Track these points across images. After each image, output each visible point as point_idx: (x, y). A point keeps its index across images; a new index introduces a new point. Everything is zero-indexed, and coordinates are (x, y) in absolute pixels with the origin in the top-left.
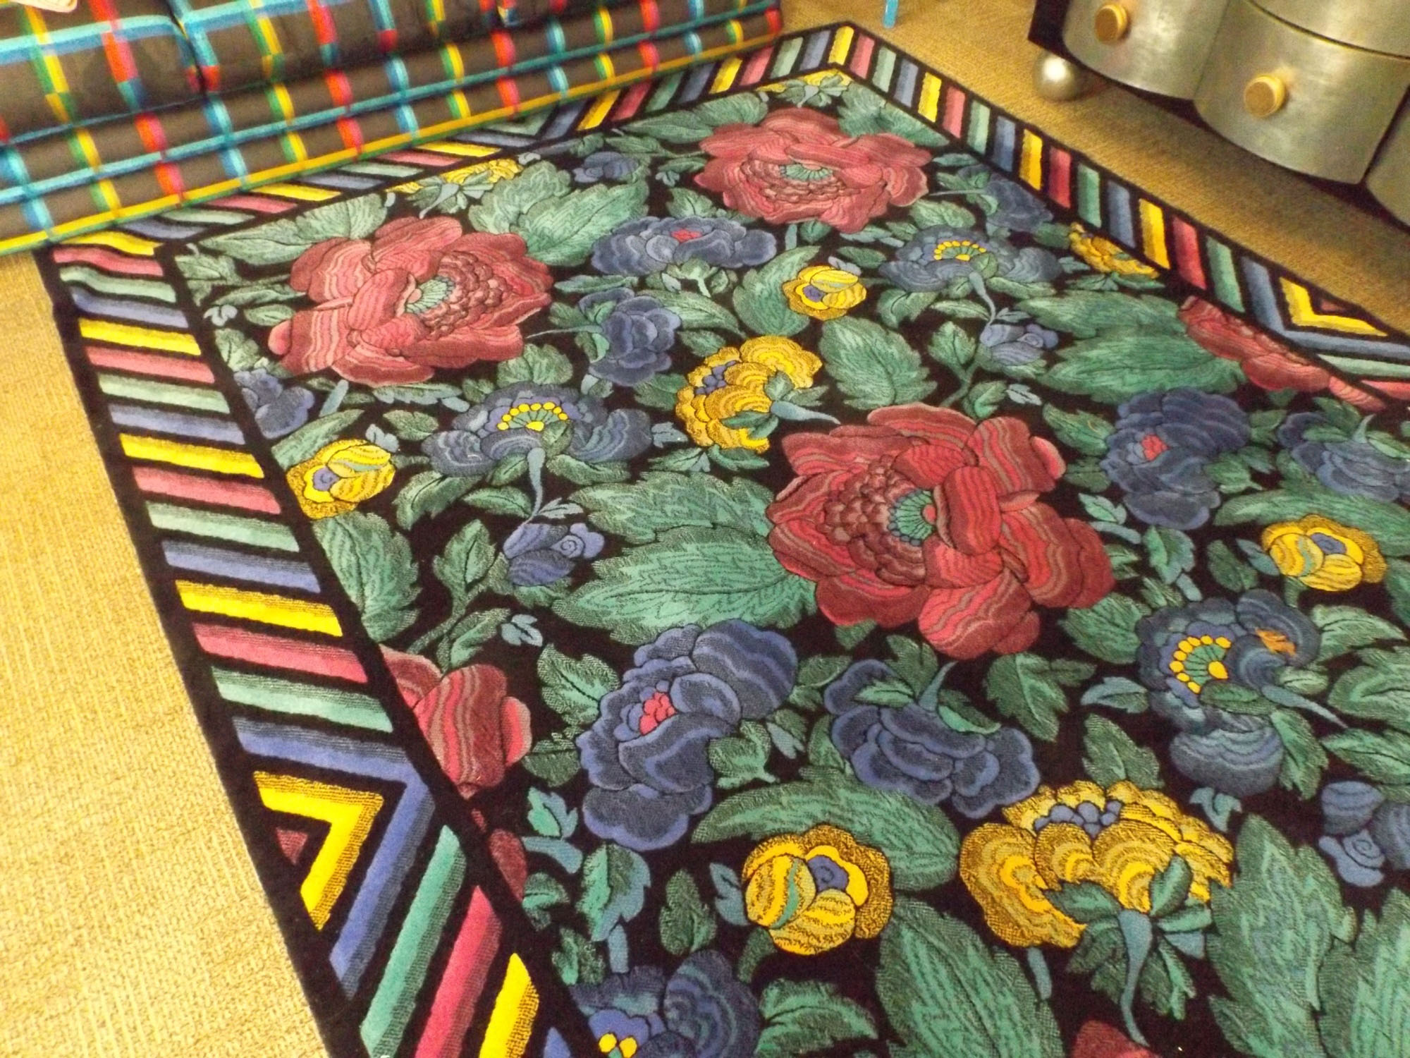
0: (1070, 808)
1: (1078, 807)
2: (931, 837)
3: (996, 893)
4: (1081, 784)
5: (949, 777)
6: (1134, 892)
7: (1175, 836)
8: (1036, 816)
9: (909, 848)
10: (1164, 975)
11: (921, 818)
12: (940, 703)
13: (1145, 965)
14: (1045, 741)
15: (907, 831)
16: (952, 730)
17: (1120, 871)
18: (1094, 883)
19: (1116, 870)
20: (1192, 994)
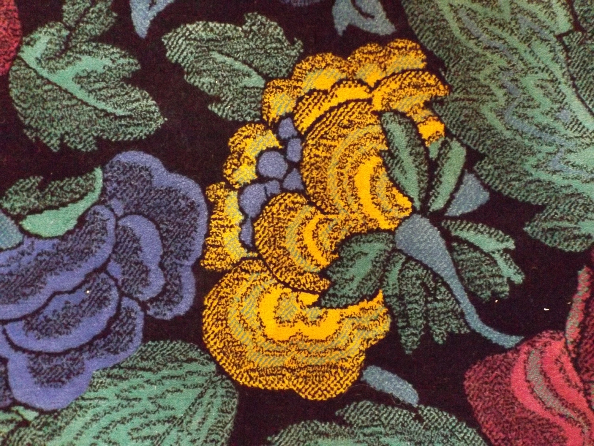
0: (253, 182)
1: (257, 173)
2: (176, 383)
3: (286, 360)
4: (235, 141)
5: (122, 294)
6: (385, 203)
7: (361, 93)
8: (236, 231)
9: (171, 420)
10: (478, 254)
11: (147, 375)
12: (18, 219)
13: (456, 263)
14: (158, 131)
15: (152, 407)
16: (63, 238)
17: (356, 197)
18: (348, 239)
19: (351, 200)
20: (511, 245)
